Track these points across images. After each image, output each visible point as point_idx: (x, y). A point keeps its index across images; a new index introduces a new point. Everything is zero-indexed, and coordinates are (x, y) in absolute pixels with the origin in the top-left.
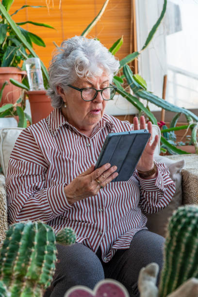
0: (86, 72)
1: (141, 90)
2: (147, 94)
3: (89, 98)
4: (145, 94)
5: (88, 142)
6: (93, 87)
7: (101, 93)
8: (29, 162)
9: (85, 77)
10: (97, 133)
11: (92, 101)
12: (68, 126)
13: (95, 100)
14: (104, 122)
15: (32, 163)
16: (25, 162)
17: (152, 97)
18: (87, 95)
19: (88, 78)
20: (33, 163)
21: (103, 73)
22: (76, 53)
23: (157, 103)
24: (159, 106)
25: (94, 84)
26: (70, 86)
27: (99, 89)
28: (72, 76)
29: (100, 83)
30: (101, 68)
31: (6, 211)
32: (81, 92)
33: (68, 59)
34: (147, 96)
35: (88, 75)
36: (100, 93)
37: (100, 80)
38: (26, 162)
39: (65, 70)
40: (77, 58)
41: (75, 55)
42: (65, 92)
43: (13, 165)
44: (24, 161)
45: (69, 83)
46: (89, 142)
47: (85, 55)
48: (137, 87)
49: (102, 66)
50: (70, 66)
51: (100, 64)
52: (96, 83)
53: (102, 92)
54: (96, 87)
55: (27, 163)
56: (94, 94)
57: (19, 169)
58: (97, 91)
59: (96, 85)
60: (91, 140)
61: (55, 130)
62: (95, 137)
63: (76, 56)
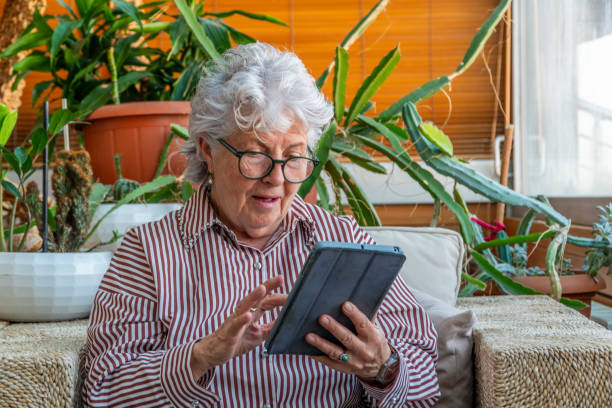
0: (255, 121)
1: (438, 157)
2: (450, 164)
3: (256, 172)
4: (446, 165)
5: (257, 260)
6: (267, 151)
7: (283, 167)
8: (135, 297)
9: (251, 129)
10: (278, 245)
11: (261, 179)
12: (220, 227)
13: (267, 179)
14: (295, 219)
15: (140, 299)
16: (127, 297)
17: (461, 172)
18: (253, 166)
19: (258, 132)
20: (144, 298)
21: (293, 127)
22: (244, 78)
23: (471, 184)
24: (477, 191)
25: (271, 146)
26: (221, 140)
27: (279, 156)
28: (228, 124)
29: (283, 146)
30: (289, 115)
31: (70, 400)
32: (240, 157)
33: (226, 86)
34: (452, 168)
35: (259, 126)
36: (279, 167)
37: (285, 141)
38: (130, 296)
39: (215, 109)
40: (241, 88)
41: (241, 81)
42: (214, 152)
43: (103, 303)
44: (125, 294)
45: (221, 135)
46: (260, 261)
47: (260, 85)
48: (429, 150)
49: (292, 113)
50: (226, 102)
51: (287, 109)
52: (275, 145)
53: (283, 164)
54: (274, 153)
55: (132, 298)
56: (267, 167)
57: (116, 310)
58: (274, 162)
59: (275, 148)
60: (263, 257)
61: (192, 237)
62: (272, 253)
63: (242, 84)
